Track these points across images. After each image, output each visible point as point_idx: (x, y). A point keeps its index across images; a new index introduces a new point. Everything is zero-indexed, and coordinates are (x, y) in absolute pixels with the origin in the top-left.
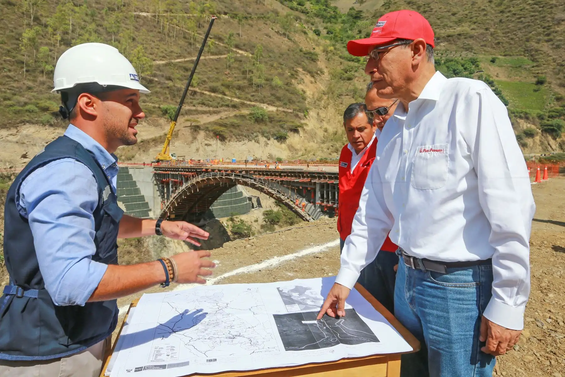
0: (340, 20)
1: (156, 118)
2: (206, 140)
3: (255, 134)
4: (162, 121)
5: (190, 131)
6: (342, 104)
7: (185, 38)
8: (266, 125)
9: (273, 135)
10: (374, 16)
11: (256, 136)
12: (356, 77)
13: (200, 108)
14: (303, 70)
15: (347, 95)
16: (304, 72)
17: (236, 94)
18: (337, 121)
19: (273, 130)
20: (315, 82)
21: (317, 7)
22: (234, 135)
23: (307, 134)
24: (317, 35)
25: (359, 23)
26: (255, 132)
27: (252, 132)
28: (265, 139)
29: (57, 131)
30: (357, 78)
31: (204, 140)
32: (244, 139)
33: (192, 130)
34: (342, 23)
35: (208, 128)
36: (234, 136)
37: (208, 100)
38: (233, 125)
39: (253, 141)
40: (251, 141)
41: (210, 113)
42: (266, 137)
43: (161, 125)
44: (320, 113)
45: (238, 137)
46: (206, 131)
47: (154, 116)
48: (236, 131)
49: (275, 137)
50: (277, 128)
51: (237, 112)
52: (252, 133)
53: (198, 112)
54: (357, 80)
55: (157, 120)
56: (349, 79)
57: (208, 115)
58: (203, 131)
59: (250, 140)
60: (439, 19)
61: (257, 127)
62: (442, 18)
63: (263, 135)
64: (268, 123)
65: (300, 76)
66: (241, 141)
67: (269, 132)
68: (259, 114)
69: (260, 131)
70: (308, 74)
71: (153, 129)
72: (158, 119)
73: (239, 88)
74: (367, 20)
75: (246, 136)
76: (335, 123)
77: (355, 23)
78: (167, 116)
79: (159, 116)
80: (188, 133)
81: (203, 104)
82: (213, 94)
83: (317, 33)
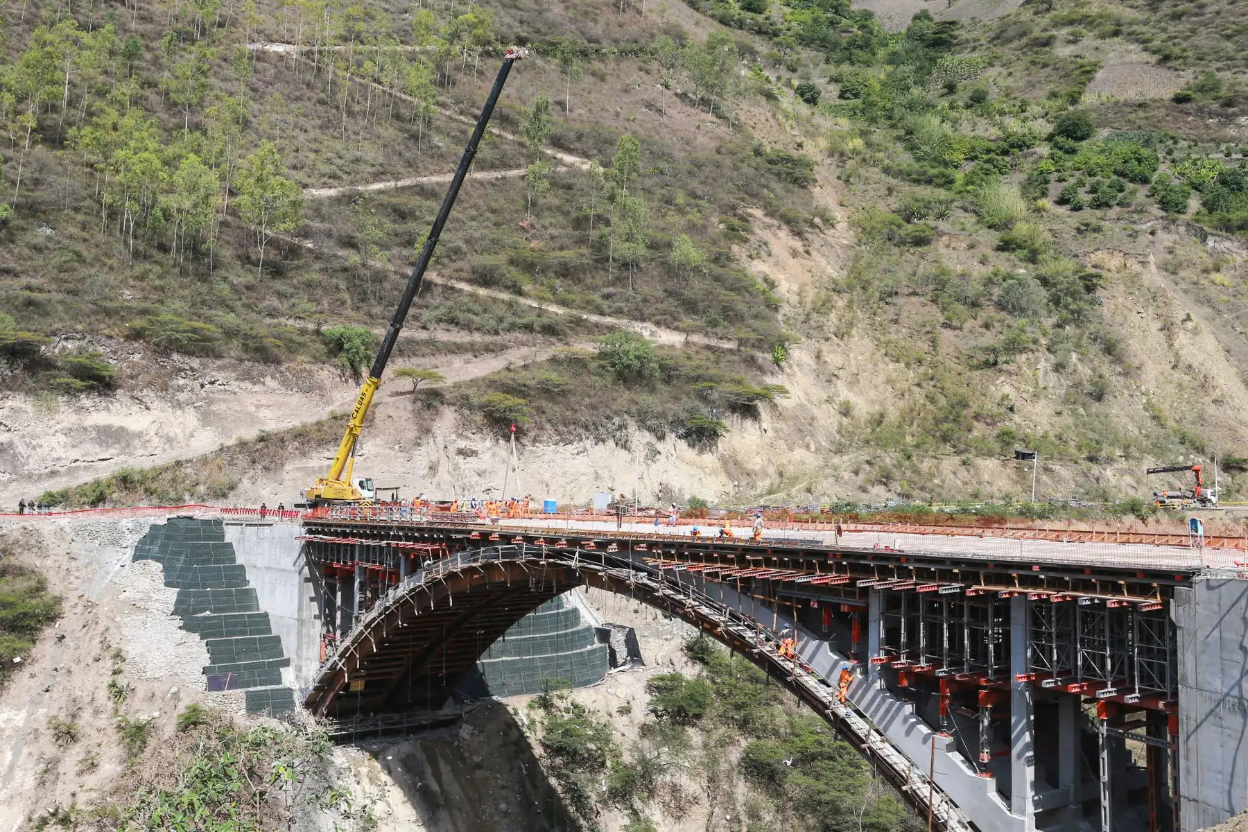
0: (882, 53)
1: (308, 367)
2: (460, 436)
3: (617, 420)
4: (326, 374)
5: (410, 407)
6: (896, 322)
7: (398, 117)
8: (652, 390)
9: (676, 423)
10: (997, 37)
11: (620, 428)
12: (942, 234)
13: (442, 336)
14: (766, 215)
15: (915, 294)
16: (768, 220)
17: (553, 290)
18: (881, 379)
19: (675, 409)
20: (807, 252)
21: (807, 16)
22: (549, 421)
23: (784, 420)
24: (807, 101)
25: (948, 59)
26: (617, 413)
27: (608, 412)
28: (648, 437)
29: (9, 403)
30: (945, 238)
31: (454, 437)
32: (580, 435)
33: (419, 404)
34: (890, 63)
35: (467, 398)
36: (548, 426)
37: (469, 311)
38: (548, 391)
39: (611, 443)
40: (603, 441)
41: (474, 350)
42: (651, 430)
43: (320, 388)
44: (825, 353)
45: (562, 428)
46: (461, 407)
47: (300, 358)
48: (557, 408)
49: (682, 431)
50: (689, 402)
51: (557, 349)
52: (608, 418)
53: (435, 348)
54: (948, 246)
55: (310, 372)
56: (920, 241)
57: (469, 356)
58: (453, 408)
59: (600, 440)
60: (1228, 37)
61: (624, 396)
62: (1239, 32)
63: (642, 422)
64: (660, 386)
65: (757, 231)
66: (571, 443)
67: (663, 415)
68: (631, 357)
69: (634, 409)
70: (784, 227)
71: (296, 399)
72: (314, 367)
73: (565, 271)
74: (974, 49)
75: (586, 428)
76: (876, 387)
77: (933, 60)
78: (343, 359)
79: (316, 359)
80: (406, 415)
81: (453, 322)
82: (482, 292)
83: (808, 96)
